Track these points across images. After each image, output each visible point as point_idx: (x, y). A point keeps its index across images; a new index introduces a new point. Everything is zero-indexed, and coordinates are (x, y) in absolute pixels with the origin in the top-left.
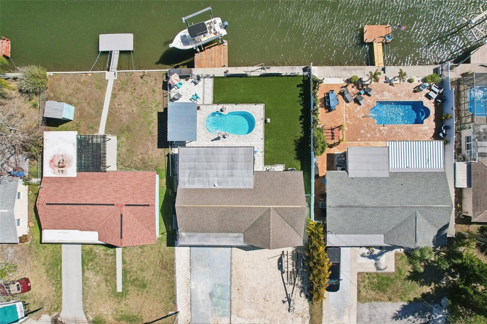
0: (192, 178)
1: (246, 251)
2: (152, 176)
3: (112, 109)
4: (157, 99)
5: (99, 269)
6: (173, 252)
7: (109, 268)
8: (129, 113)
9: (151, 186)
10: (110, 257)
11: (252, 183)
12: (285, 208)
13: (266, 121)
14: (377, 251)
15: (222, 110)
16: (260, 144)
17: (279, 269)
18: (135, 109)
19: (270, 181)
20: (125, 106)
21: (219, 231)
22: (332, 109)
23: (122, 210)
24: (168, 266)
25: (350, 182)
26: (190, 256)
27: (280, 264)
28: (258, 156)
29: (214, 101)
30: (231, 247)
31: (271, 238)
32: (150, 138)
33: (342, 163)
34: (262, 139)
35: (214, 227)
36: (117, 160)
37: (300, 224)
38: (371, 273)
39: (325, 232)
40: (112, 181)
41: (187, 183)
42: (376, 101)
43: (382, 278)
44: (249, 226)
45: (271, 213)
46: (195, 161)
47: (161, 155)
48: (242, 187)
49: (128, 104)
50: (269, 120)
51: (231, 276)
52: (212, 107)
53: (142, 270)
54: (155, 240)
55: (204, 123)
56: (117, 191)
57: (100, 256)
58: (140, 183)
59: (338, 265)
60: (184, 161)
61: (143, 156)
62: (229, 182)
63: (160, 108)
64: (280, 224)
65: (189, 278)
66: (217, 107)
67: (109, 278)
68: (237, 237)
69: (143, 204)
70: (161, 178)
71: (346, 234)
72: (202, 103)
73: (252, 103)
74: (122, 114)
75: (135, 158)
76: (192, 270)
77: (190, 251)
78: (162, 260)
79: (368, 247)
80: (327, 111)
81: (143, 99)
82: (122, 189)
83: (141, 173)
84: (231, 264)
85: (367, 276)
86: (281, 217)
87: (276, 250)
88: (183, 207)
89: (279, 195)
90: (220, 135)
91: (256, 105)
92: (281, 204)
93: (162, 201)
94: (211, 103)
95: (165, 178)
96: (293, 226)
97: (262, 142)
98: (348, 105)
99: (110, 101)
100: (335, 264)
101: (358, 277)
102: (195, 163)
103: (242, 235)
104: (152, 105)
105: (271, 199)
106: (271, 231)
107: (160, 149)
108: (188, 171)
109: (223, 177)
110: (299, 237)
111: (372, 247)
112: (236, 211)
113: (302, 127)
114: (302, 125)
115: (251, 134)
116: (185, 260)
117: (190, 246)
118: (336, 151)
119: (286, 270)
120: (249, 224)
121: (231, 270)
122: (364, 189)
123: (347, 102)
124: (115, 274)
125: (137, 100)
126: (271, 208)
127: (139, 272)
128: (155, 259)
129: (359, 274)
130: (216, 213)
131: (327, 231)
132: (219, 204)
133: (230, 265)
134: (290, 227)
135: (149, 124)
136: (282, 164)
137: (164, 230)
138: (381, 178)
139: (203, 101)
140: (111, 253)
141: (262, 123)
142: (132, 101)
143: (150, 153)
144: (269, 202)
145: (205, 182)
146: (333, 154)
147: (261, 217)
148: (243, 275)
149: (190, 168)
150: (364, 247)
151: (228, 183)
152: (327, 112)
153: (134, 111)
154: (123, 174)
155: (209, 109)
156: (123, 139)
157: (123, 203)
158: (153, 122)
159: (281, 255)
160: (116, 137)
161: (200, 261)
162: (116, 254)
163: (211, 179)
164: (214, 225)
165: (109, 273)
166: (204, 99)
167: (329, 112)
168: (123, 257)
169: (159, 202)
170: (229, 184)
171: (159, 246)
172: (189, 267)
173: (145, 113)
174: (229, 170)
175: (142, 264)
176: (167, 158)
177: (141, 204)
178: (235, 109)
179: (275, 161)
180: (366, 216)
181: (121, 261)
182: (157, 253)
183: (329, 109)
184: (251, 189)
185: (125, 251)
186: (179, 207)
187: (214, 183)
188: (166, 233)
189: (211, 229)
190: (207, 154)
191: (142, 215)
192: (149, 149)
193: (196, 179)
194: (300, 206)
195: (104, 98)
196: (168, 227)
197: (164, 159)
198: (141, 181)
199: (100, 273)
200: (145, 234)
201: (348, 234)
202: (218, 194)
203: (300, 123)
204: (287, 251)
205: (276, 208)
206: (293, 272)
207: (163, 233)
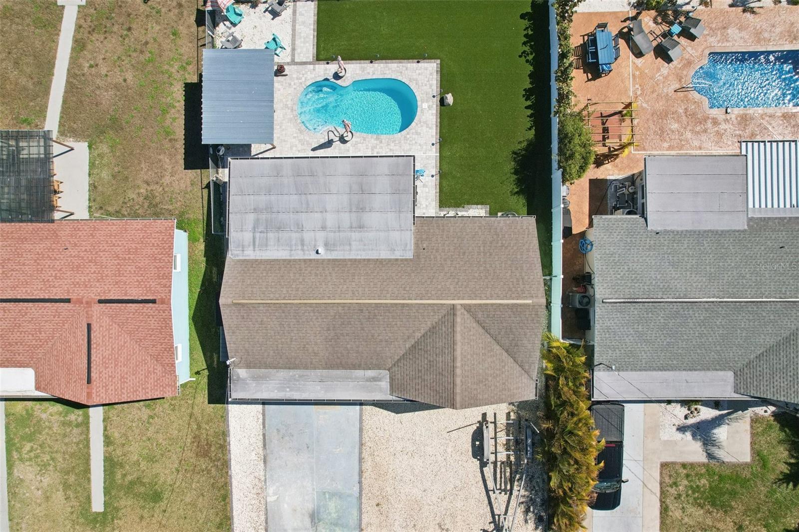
0: (262, 235)
1: (397, 413)
2: (166, 230)
3: (75, 76)
4: (182, 51)
5: (49, 458)
6: (222, 417)
7: (72, 455)
8: (116, 87)
9: (162, 254)
10: (75, 431)
11: (411, 246)
12: (492, 305)
13: (442, 102)
14: (707, 413)
15: (337, 76)
16: (430, 156)
17: (475, 455)
18: (129, 76)
19: (456, 240)
20: (106, 69)
21: (330, 365)
22: (603, 70)
23: (90, 313)
24: (213, 449)
25: (652, 242)
26: (264, 427)
27: (477, 443)
28: (425, 186)
29: (317, 55)
30: (361, 403)
31: (458, 381)
32: (168, 145)
33: (627, 202)
34: (433, 144)
35: (316, 354)
36: (89, 200)
37: (529, 346)
38: (692, 465)
39: (590, 365)
40: (67, 243)
41: (249, 246)
42: (707, 52)
43: (720, 476)
44: (402, 353)
45: (458, 319)
46: (269, 192)
47: (192, 184)
48: (385, 255)
49: (114, 65)
50: (450, 99)
51: (361, 472)
52: (314, 70)
53: (151, 459)
54: (175, 386)
55: (295, 107)
56: (78, 267)
57: (50, 428)
58: (137, 248)
59: (619, 445)
60: (242, 193)
61: (149, 189)
62: (353, 243)
63: (189, 73)
64: (481, 345)
65: (263, 479)
66: (326, 70)
67: (72, 478)
68: (375, 379)
69: (141, 298)
70: (192, 240)
71: (640, 370)
72: (289, 60)
73: (408, 59)
74: (98, 88)
75: (131, 195)
76: (268, 458)
77: (264, 415)
78: (199, 437)
79: (685, 403)
80: (590, 76)
81: (150, 52)
82: (90, 261)
83: (138, 224)
84: (361, 445)
85: (685, 472)
86: (483, 328)
87: (468, 411)
88: (239, 304)
89: (476, 275)
90: (332, 136)
91: (418, 62)
92: (483, 296)
93: (196, 296)
94: (310, 59)
95: (202, 240)
96: (511, 351)
97: (434, 153)
98: (639, 62)
99: (71, 58)
100: (611, 442)
101: (661, 473)
102: (268, 197)
103: (385, 374)
104: (172, 66)
105: (457, 283)
106: (458, 364)
107: (190, 171)
108: (251, 217)
109: (339, 231)
110: (525, 379)
111: (696, 402)
112: (371, 313)
113: (530, 116)
114: (529, 112)
115: (408, 134)
116: (252, 435)
117: (264, 403)
118: (611, 172)
119: (492, 458)
120: (400, 348)
121: (361, 460)
122: (686, 259)
123: (639, 54)
124: (87, 471)
125: (135, 54)
126: (459, 307)
127: (144, 466)
128: (180, 434)
129: (664, 465)
130: (320, 320)
131: (596, 363)
132: (329, 298)
133: (357, 447)
134: (505, 354)
135: (165, 112)
136: (482, 204)
137: (202, 364)
138: (728, 231)
139: (293, 55)
140: (76, 420)
141: (435, 106)
142: (124, 58)
143: (167, 180)
144: (452, 290)
145: (294, 242)
146: (604, 181)
147: (433, 330)
148: (390, 470)
149: (255, 210)
150: (677, 402)
151: (350, 244)
152: (589, 80)
153: (129, 81)
154: (95, 228)
155: (306, 73)
156: (104, 148)
157: (93, 296)
158: (174, 107)
159: (479, 422)
160: (86, 144)
161: (287, 438)
162: (88, 423)
163: (308, 236)
164: (316, 349)
165: (74, 467)
166: (293, 50)
167: (594, 79)
168: (105, 429)
169: (189, 299)
170: (354, 247)
171: (190, 402)
172: (261, 452)
173: (155, 86)
174: (354, 215)
175: (152, 445)
176: (206, 191)
177: (136, 298)
178: (369, 73)
179: (466, 197)
180: (691, 325)
181: (102, 439)
182: (186, 418)
183: (594, 70)
184: (406, 260)
185: (111, 415)
186: (229, 306)
187: (315, 246)
188: (206, 371)
189: (309, 360)
190: (298, 174)
191: (139, 327)
192: (165, 171)
193: (271, 235)
194: (531, 301)
195: (56, 50)
196: (211, 357)
197: (200, 194)
198: (138, 243)
199: (51, 468)
200: (149, 372)
201: (645, 370)
202: (327, 272)
203: (527, 108)
204: (495, 414)
205: (469, 305)
206: (508, 463)
207: (198, 373)
